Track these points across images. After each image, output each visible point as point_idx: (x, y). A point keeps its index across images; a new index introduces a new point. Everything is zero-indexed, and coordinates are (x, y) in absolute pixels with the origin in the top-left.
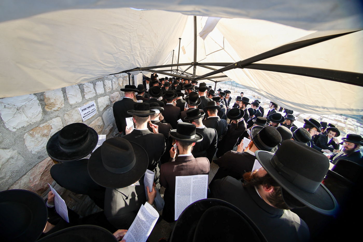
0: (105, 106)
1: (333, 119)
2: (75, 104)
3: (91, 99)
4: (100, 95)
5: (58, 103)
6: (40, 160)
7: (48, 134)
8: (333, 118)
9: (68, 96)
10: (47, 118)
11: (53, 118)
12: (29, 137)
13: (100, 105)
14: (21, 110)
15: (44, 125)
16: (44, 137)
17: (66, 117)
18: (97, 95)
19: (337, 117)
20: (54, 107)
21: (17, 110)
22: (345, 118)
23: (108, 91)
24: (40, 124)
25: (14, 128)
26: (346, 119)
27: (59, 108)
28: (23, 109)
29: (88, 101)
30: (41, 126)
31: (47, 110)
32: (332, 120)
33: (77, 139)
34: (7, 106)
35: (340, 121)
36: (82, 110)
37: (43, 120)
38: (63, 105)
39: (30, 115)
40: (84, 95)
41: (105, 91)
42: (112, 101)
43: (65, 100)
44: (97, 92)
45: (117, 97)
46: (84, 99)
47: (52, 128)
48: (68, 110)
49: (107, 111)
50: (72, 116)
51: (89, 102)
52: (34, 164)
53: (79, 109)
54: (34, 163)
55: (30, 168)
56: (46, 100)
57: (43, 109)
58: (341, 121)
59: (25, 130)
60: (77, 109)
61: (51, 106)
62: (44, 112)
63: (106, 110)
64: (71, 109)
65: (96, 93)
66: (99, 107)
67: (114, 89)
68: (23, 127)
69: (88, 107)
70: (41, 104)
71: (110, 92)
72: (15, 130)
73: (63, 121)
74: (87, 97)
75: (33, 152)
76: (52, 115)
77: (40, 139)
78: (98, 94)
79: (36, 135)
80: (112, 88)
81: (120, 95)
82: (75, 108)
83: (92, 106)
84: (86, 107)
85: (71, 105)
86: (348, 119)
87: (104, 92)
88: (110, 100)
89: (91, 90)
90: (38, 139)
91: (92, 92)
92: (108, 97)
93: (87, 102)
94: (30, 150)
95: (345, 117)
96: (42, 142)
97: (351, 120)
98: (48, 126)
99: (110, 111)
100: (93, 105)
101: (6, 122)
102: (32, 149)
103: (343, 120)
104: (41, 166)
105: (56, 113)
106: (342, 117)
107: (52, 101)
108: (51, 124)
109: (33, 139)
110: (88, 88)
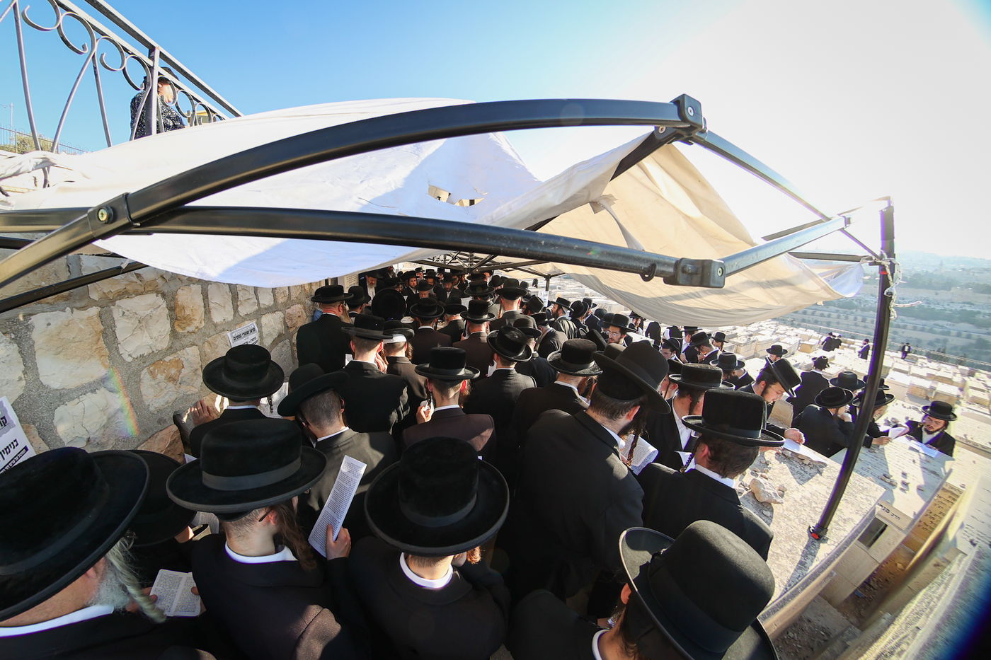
0: (275, 336)
1: (925, 375)
2: (222, 324)
3: (248, 317)
4: (266, 309)
5: (197, 317)
6: (160, 427)
7: (176, 378)
8: (924, 372)
9: (211, 305)
10: (177, 344)
11: (187, 346)
12: (148, 376)
13: (265, 330)
14: (143, 323)
15: (171, 358)
16: (170, 381)
17: (207, 349)
18: (260, 308)
19: (943, 370)
20: (189, 325)
21: (139, 322)
22: (966, 373)
23: (281, 300)
24: (166, 355)
25: (130, 355)
26: (971, 374)
27: (197, 327)
28: (147, 323)
29: (244, 319)
30: (167, 359)
31: (179, 330)
32: (922, 377)
33: (258, 365)
34: (126, 313)
35: (949, 381)
36: (235, 338)
37: (171, 348)
38: (203, 324)
39: (155, 334)
40: (238, 306)
41: (275, 300)
42: (289, 324)
43: (205, 312)
44: (261, 302)
45: (299, 316)
46: (237, 315)
47: (183, 367)
48: (211, 334)
49: (278, 348)
50: (216, 348)
51: (246, 322)
52: (151, 433)
53: (229, 334)
54: (152, 429)
55: (145, 438)
56: (177, 309)
57: (172, 326)
58: (950, 379)
59: (144, 362)
60: (224, 334)
61: (185, 321)
62: (174, 333)
63: (277, 344)
64: (214, 333)
65: (259, 303)
66: (264, 336)
67: (293, 298)
68: (142, 356)
69: (244, 331)
70: (170, 316)
71: (286, 305)
72: (129, 359)
73: (202, 355)
74: (243, 311)
75: (151, 409)
76: (186, 341)
77: (163, 385)
78: (262, 306)
79: (159, 376)
80: (289, 295)
81: (305, 314)
82: (221, 332)
83: (251, 331)
84: (241, 332)
85: (216, 325)
86: (977, 374)
87: (272, 303)
88: (285, 323)
89: (250, 297)
90: (160, 384)
91: (252, 301)
92: (279, 315)
93: (243, 321)
94: (147, 404)
95: (967, 368)
96: (166, 391)
97: (985, 376)
98: (177, 361)
99: (284, 349)
100: (254, 329)
101: (122, 343)
102: (150, 400)
103: (958, 379)
104: (162, 439)
105: (192, 338)
106: (957, 368)
107: (188, 312)
108: (182, 359)
109: (153, 383)
110: (244, 292)
